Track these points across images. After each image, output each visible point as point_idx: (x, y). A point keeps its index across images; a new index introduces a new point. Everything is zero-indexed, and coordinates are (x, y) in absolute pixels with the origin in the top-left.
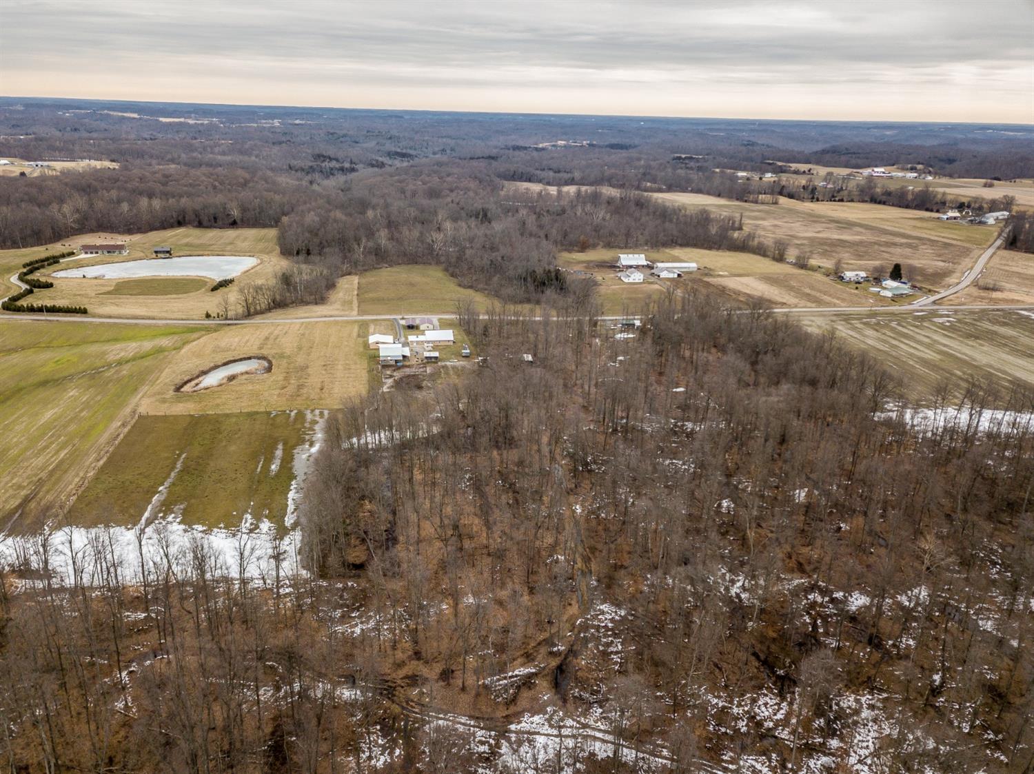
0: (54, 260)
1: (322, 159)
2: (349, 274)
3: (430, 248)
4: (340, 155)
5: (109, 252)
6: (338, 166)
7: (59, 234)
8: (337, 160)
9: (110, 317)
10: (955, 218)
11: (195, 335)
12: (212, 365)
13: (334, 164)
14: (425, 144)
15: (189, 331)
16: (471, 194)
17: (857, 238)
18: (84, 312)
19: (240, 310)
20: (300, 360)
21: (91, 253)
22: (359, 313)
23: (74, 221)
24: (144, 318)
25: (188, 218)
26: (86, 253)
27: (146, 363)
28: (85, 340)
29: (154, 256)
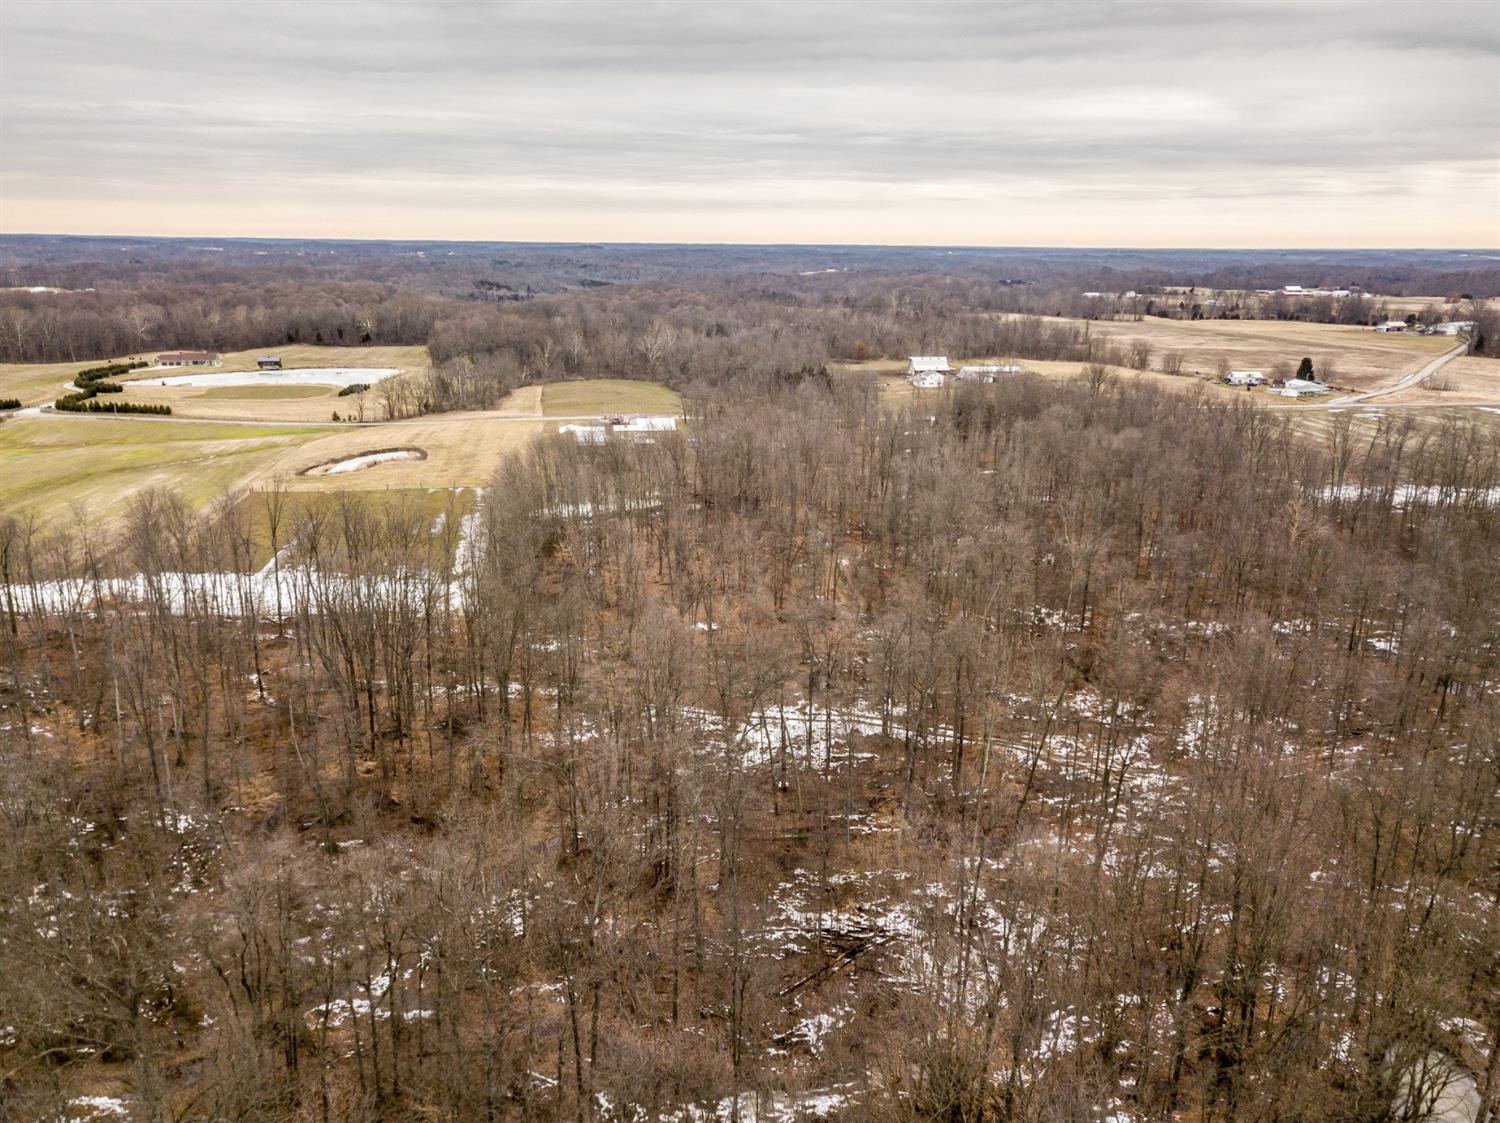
0: (122, 370)
1: (487, 286)
2: (530, 385)
3: (644, 357)
4: (512, 281)
5: (195, 363)
6: (509, 294)
7: (124, 346)
8: (509, 289)
9: (202, 418)
10: (1399, 329)
11: (318, 435)
12: (345, 454)
13: (503, 292)
14: (634, 272)
15: (312, 432)
16: (702, 308)
18: (167, 412)
19: (380, 413)
20: (466, 449)
21: (171, 364)
22: (544, 415)
23: (146, 332)
24: (248, 420)
25: (302, 332)
26: (164, 364)
27: (253, 455)
28: (170, 438)
29: (258, 367)
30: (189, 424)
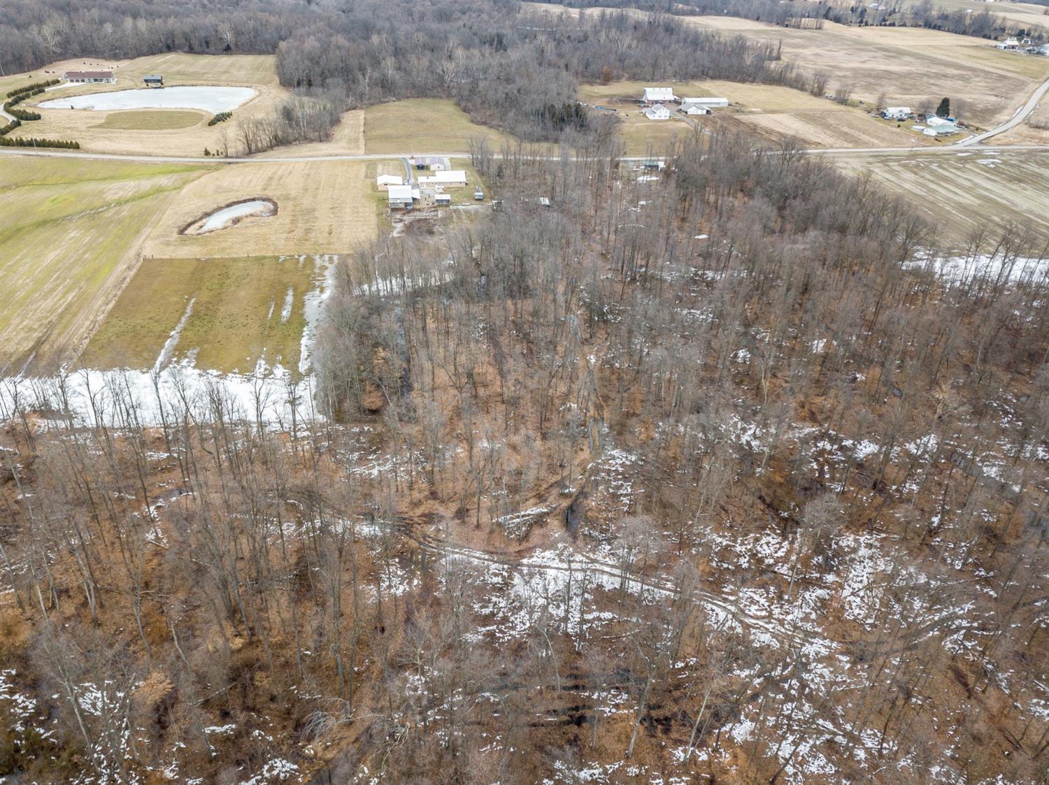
0: (38, 89)
2: (355, 108)
3: (441, 79)
5: (96, 80)
7: (40, 61)
9: (104, 153)
10: (1013, 47)
11: (195, 174)
12: (215, 206)
15: (189, 170)
16: (485, 16)
17: (905, 69)
18: (76, 146)
19: (241, 147)
20: (306, 202)
21: (77, 81)
22: (368, 151)
23: (55, 45)
24: (139, 154)
25: (177, 42)
26: (72, 81)
27: (146, 203)
28: (80, 179)
29: (144, 85)
30: (96, 160)
